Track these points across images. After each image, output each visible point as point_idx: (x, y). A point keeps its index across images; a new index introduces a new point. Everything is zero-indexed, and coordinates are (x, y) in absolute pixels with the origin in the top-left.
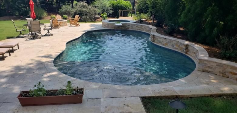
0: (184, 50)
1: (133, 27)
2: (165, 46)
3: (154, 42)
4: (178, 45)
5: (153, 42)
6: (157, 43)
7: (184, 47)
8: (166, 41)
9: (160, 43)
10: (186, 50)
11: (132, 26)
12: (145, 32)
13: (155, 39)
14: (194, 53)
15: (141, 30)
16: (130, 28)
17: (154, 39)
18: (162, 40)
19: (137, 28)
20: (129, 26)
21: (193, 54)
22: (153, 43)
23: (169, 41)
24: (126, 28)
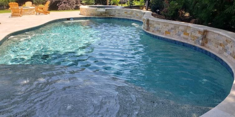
0: (199, 41)
1: (120, 13)
2: (166, 35)
3: (149, 30)
4: (188, 32)
5: (147, 30)
6: (153, 31)
7: (200, 35)
8: (167, 27)
9: (158, 31)
10: (202, 40)
11: (118, 12)
12: (137, 19)
13: (150, 26)
14: (221, 45)
15: (131, 17)
16: (117, 15)
17: (148, 26)
18: (160, 26)
19: (125, 14)
20: (115, 12)
21: (217, 47)
22: (147, 32)
23: (172, 26)
24: (112, 16)
